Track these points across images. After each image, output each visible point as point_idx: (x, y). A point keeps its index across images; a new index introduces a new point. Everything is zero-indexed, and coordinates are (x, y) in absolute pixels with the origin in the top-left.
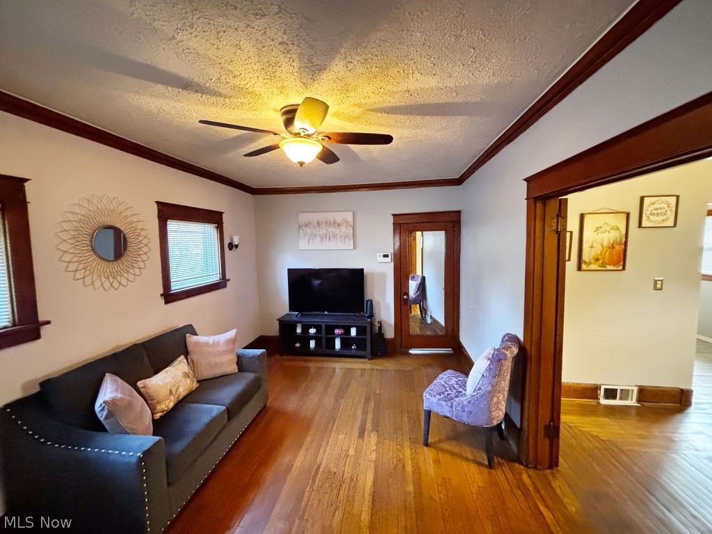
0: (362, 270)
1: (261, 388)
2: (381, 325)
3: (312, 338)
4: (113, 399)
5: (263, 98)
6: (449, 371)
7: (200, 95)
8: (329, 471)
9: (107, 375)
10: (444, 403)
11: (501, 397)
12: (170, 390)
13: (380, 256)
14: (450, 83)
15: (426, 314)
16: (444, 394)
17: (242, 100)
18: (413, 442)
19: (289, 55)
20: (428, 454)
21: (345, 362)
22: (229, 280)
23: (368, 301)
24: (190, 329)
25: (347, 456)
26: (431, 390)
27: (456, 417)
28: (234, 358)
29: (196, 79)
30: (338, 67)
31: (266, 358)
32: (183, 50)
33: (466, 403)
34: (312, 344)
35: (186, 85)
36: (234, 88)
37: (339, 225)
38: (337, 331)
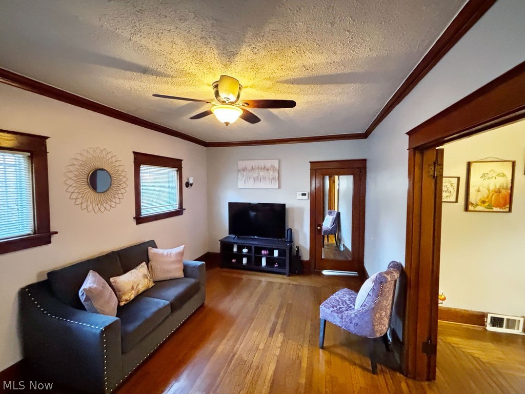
0: (284, 205)
1: (200, 291)
2: (298, 249)
3: (245, 256)
4: (90, 288)
5: (198, 76)
6: (346, 289)
7: (155, 77)
8: (242, 359)
9: (91, 271)
10: (336, 315)
11: (384, 314)
12: (133, 286)
13: (299, 194)
14: (336, 58)
15: (340, 243)
16: (336, 307)
17: (184, 79)
18: (312, 345)
19: (209, 46)
20: (322, 355)
21: (268, 277)
22: (185, 209)
23: (288, 230)
24: (153, 244)
25: (257, 349)
26: (326, 303)
27: (345, 327)
28: (181, 267)
29: (151, 66)
30: (246, 52)
31: (204, 268)
32: (138, 47)
33: (353, 316)
34: (245, 261)
35: (145, 71)
36: (177, 71)
37: (268, 170)
38: (263, 252)
